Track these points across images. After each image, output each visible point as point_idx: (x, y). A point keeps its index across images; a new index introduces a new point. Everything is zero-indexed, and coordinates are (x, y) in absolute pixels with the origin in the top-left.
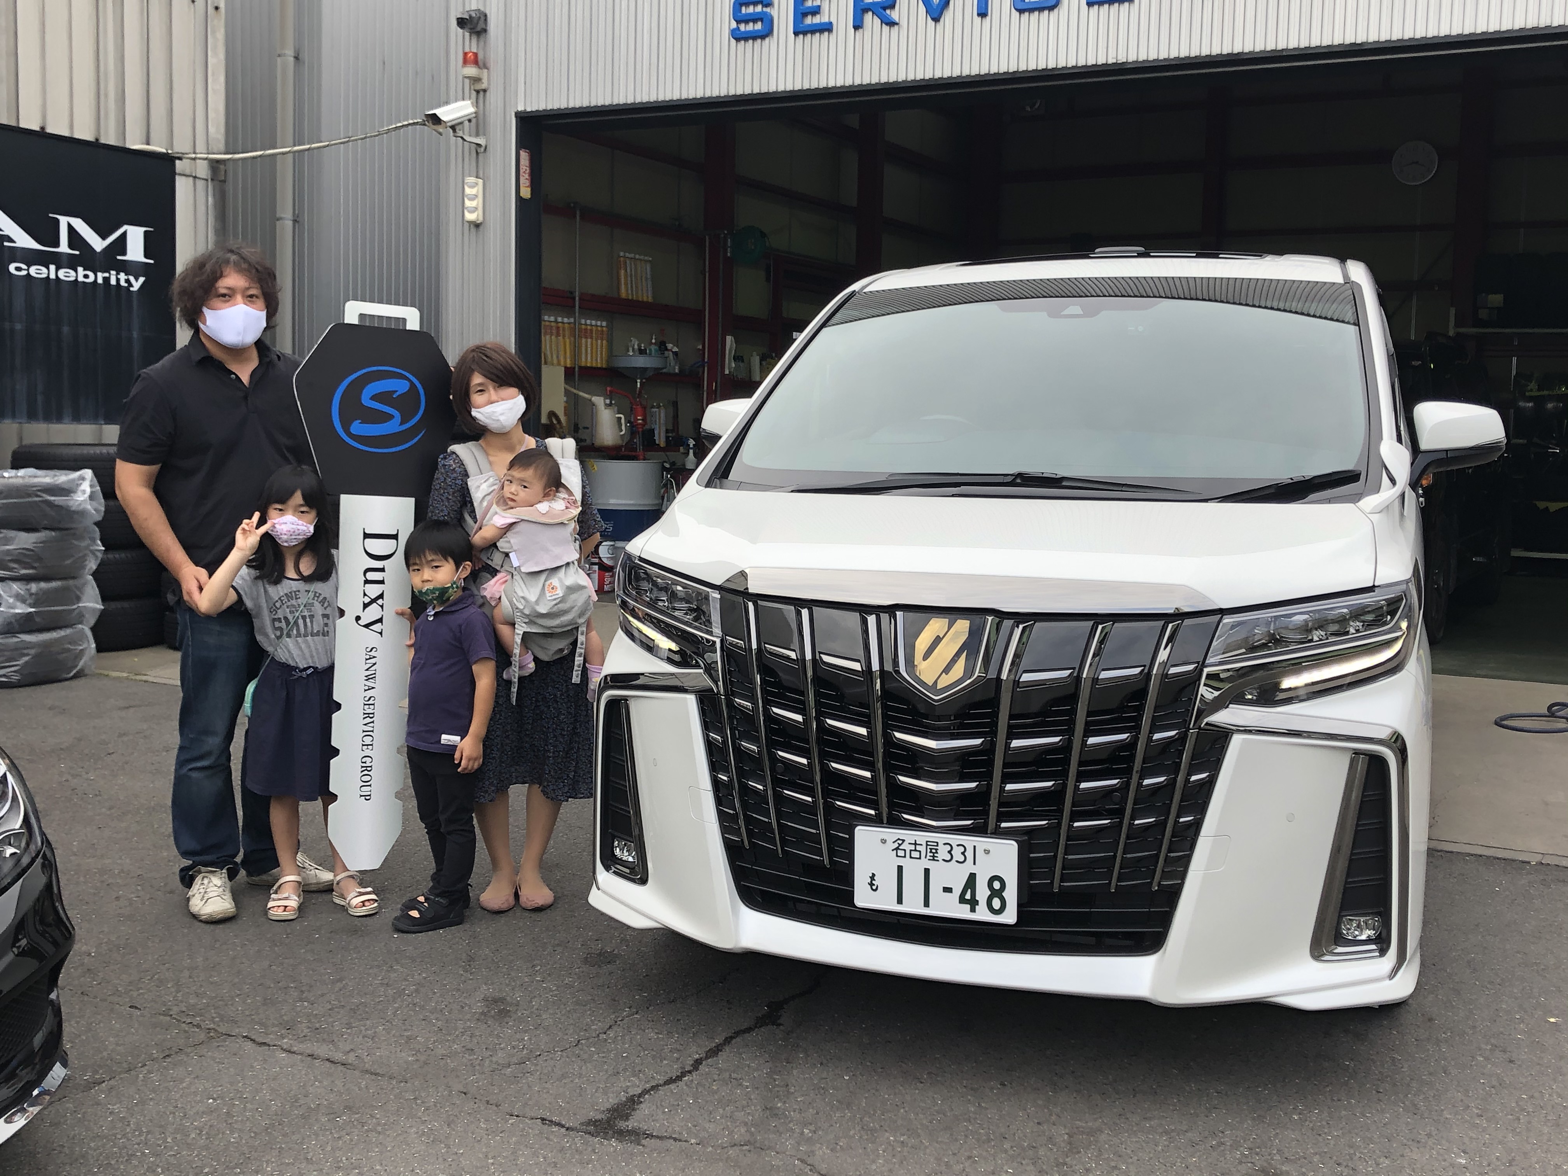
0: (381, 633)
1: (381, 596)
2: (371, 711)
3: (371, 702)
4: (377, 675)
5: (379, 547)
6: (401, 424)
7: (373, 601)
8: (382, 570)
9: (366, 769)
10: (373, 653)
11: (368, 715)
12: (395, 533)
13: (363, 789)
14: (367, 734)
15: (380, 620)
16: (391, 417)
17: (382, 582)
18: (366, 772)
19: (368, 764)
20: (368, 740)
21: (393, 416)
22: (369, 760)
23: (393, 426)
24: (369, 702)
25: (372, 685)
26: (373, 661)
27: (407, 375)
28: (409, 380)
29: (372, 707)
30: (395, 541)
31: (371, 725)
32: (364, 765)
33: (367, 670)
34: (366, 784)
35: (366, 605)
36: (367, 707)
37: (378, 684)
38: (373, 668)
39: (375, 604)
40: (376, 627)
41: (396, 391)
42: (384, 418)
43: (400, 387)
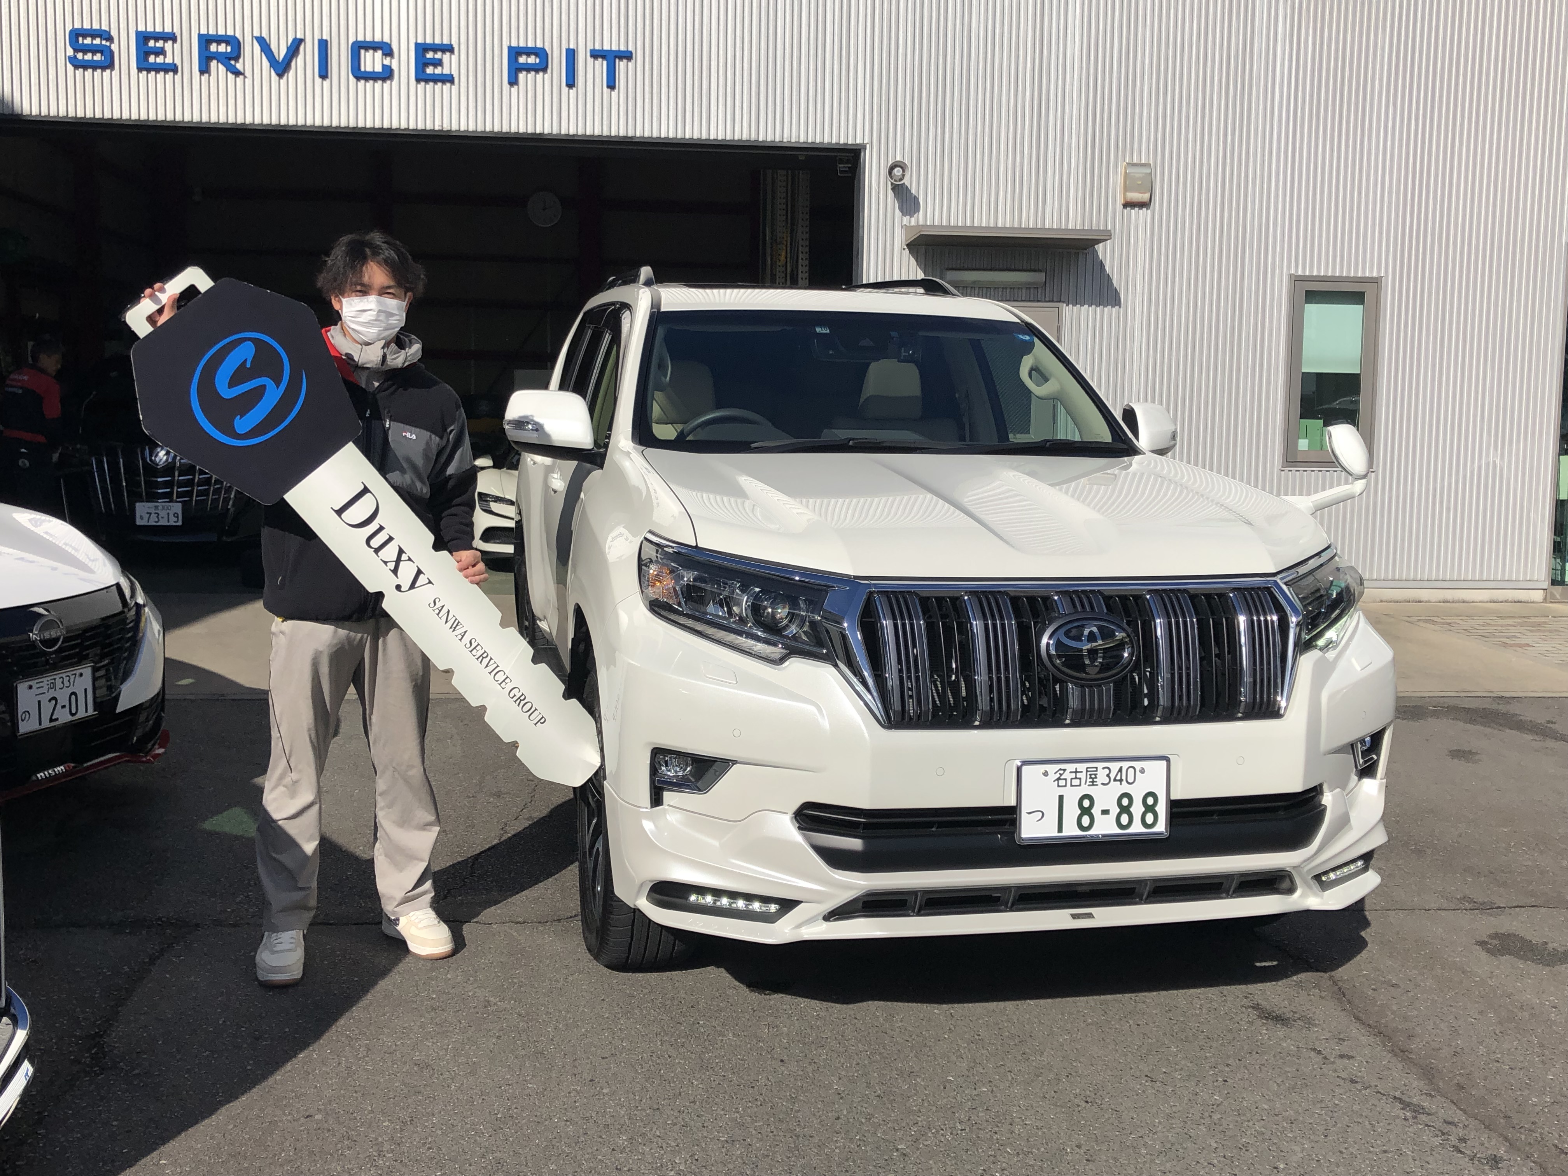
0: (430, 582)
2: (480, 652)
4: (459, 619)
5: (359, 512)
6: (277, 386)
7: (398, 561)
8: (381, 528)
10: (439, 605)
11: (481, 657)
12: (362, 487)
13: (532, 717)
15: (419, 572)
18: (523, 703)
19: (518, 695)
20: (500, 677)
22: (515, 691)
25: (463, 630)
26: (445, 610)
27: (239, 335)
28: (246, 339)
29: (477, 648)
30: (369, 494)
31: (492, 662)
32: (515, 698)
33: (446, 622)
34: (531, 711)
35: (395, 571)
36: (474, 652)
37: (467, 623)
38: (450, 616)
39: (401, 563)
40: (422, 580)
41: (246, 360)
42: (258, 394)
43: (245, 353)
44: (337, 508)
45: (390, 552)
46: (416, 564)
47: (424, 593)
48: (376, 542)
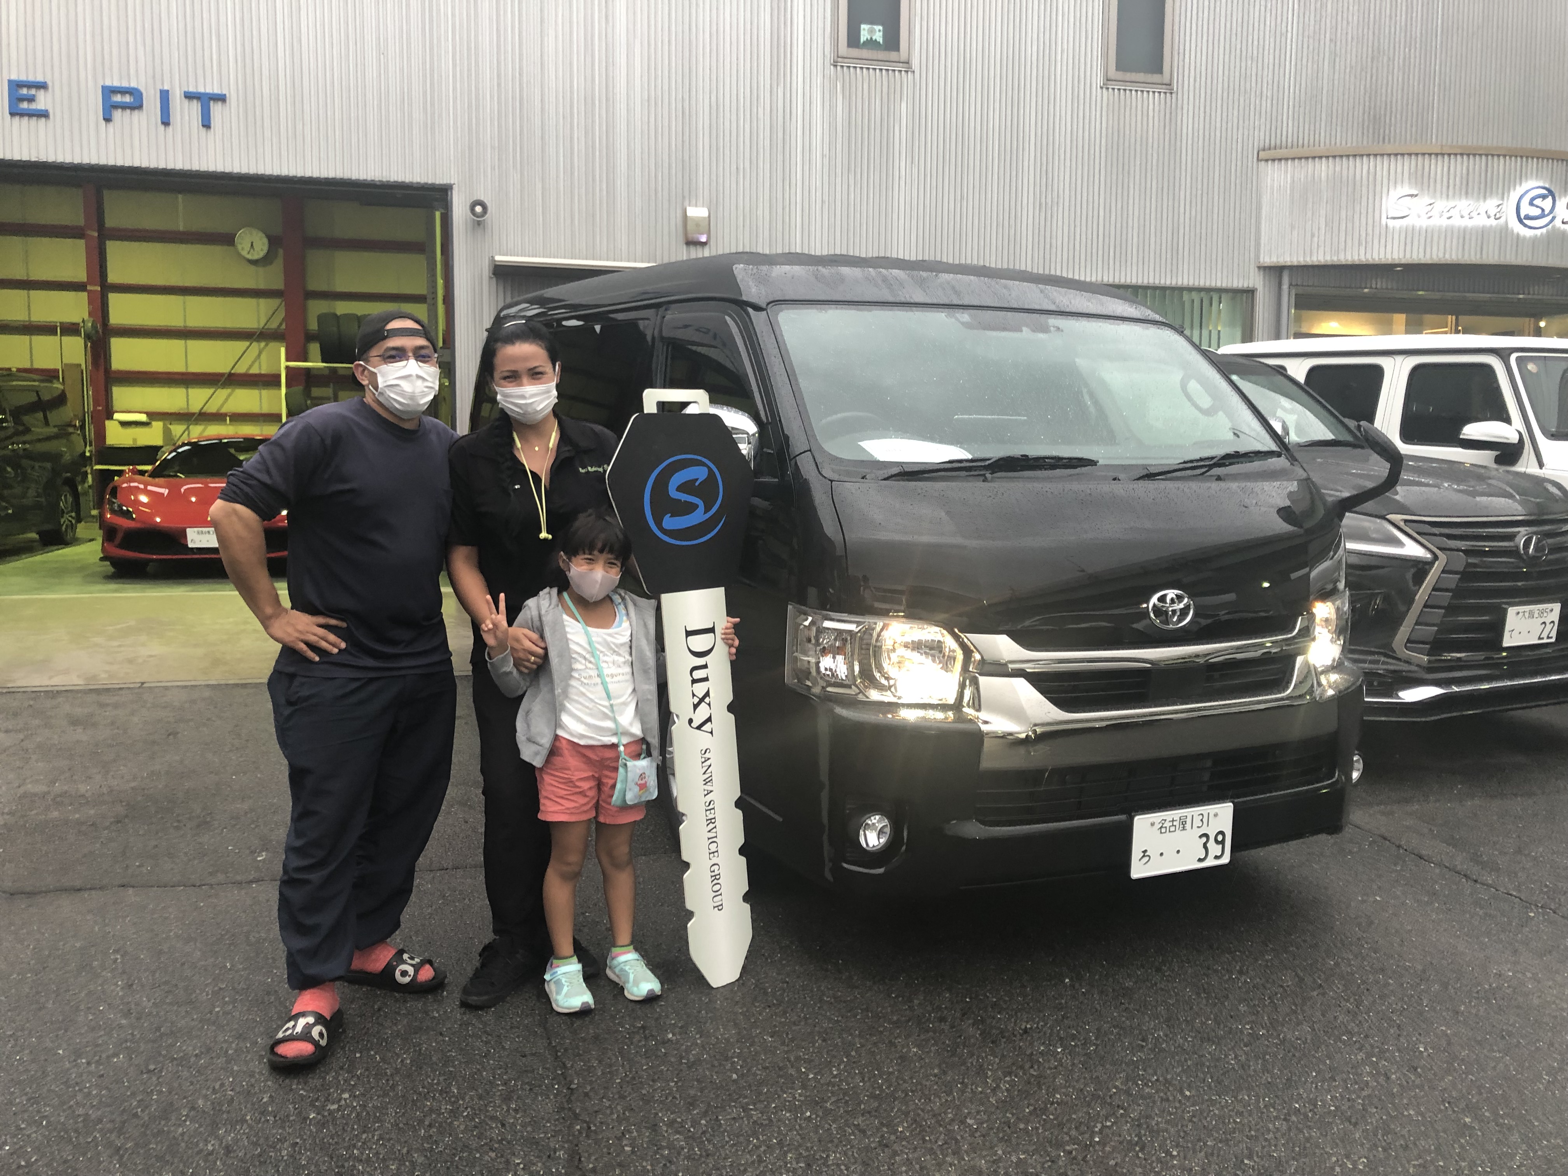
0: (711, 733)
1: (707, 694)
2: (711, 816)
3: (711, 807)
4: (713, 778)
5: (700, 643)
6: (705, 513)
7: (702, 700)
8: (705, 666)
9: (715, 877)
10: (707, 755)
11: (711, 821)
12: (711, 626)
13: (716, 899)
14: (712, 840)
15: (709, 720)
16: (695, 507)
17: (706, 679)
18: (716, 881)
19: (716, 872)
20: (713, 847)
21: (697, 506)
22: (716, 867)
23: (698, 517)
24: (710, 807)
25: (710, 788)
26: (708, 763)
27: (704, 460)
28: (704, 465)
29: (712, 811)
30: (712, 634)
31: (714, 830)
32: (713, 874)
33: (704, 773)
34: (717, 893)
35: (696, 706)
36: (708, 812)
37: (716, 786)
38: (709, 771)
39: (703, 703)
40: (707, 727)
41: (697, 480)
42: (690, 508)
43: (699, 473)
44: (688, 629)
45: (700, 689)
46: (712, 711)
47: (702, 739)
48: (698, 674)
